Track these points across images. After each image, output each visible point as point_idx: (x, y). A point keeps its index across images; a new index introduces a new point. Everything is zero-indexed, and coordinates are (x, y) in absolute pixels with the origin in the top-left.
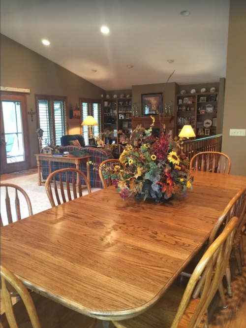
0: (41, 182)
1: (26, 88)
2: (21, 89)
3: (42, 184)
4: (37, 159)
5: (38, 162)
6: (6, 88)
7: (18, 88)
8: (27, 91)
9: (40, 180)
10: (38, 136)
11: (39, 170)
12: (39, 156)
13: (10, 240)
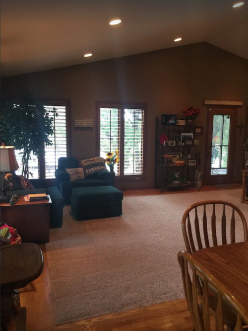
0: (244, 199)
1: (238, 101)
2: (233, 102)
3: (245, 201)
4: (243, 175)
5: (244, 178)
6: (219, 102)
7: (231, 101)
8: (239, 103)
9: (244, 197)
10: (244, 151)
11: (243, 186)
12: (245, 172)
13: (228, 264)
